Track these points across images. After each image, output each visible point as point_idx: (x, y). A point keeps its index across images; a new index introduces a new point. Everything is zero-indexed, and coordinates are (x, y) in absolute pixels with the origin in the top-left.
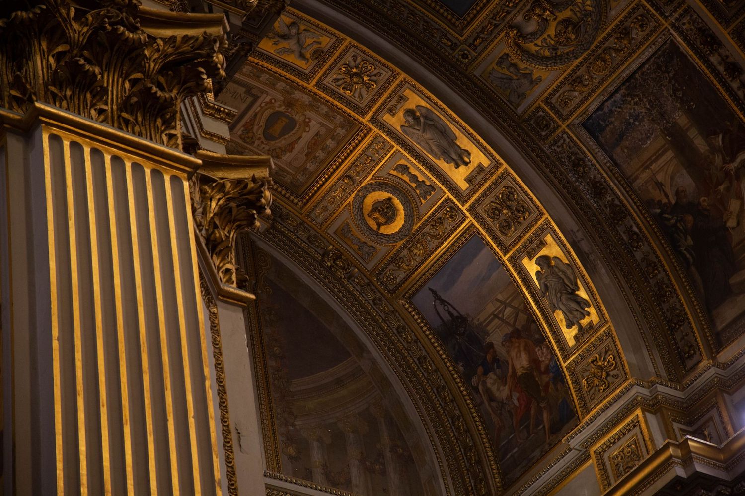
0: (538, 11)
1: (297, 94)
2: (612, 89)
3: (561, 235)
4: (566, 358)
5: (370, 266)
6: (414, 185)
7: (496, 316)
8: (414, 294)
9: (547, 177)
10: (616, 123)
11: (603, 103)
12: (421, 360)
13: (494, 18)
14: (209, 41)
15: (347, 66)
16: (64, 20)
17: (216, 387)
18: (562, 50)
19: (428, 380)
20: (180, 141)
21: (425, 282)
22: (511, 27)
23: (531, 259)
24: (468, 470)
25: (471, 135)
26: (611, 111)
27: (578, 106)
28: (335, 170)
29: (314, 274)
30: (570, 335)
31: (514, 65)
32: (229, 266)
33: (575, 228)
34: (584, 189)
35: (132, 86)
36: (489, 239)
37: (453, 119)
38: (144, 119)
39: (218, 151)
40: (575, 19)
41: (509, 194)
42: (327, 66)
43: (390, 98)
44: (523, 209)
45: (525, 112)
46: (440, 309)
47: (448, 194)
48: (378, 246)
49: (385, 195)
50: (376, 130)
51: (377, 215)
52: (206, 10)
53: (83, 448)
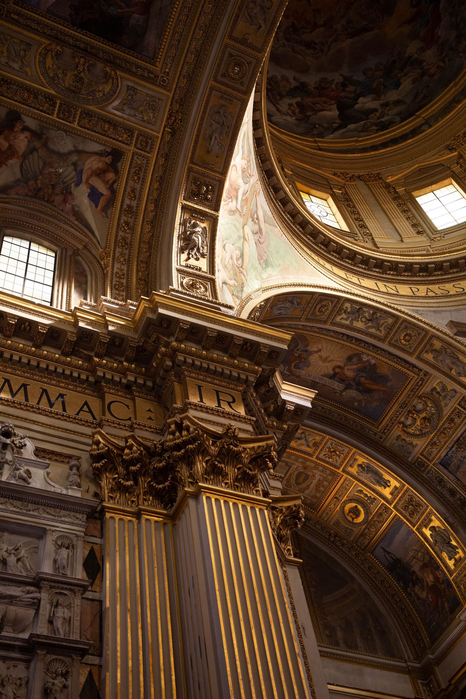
0: (410, 415)
1: (308, 463)
2: (450, 446)
3: (438, 515)
4: (451, 575)
5: (352, 538)
6: (366, 499)
7: (414, 558)
8: (374, 550)
9: (427, 489)
10: (455, 461)
11: (447, 453)
12: (382, 582)
13: (391, 420)
14: (269, 447)
15: (329, 448)
16: (208, 446)
17: (290, 606)
18: (424, 431)
19: (387, 591)
20: (261, 493)
21: (378, 544)
22: (400, 423)
23: (426, 528)
24: (413, 635)
25: (389, 473)
26: (452, 456)
27: (436, 455)
28: (329, 496)
29: (326, 545)
30: (451, 563)
31: (404, 440)
32: (289, 547)
33: (445, 512)
34: (446, 493)
35: (238, 470)
36: (405, 520)
37: (380, 466)
38: (244, 484)
39: (278, 494)
40: (428, 417)
41: (411, 499)
42: (320, 449)
43: (350, 460)
44: (419, 505)
45: (412, 460)
46: (387, 556)
47: (383, 501)
48: (354, 529)
49: (354, 505)
50: (345, 475)
51: (351, 514)
52: (266, 433)
53: (235, 642)
